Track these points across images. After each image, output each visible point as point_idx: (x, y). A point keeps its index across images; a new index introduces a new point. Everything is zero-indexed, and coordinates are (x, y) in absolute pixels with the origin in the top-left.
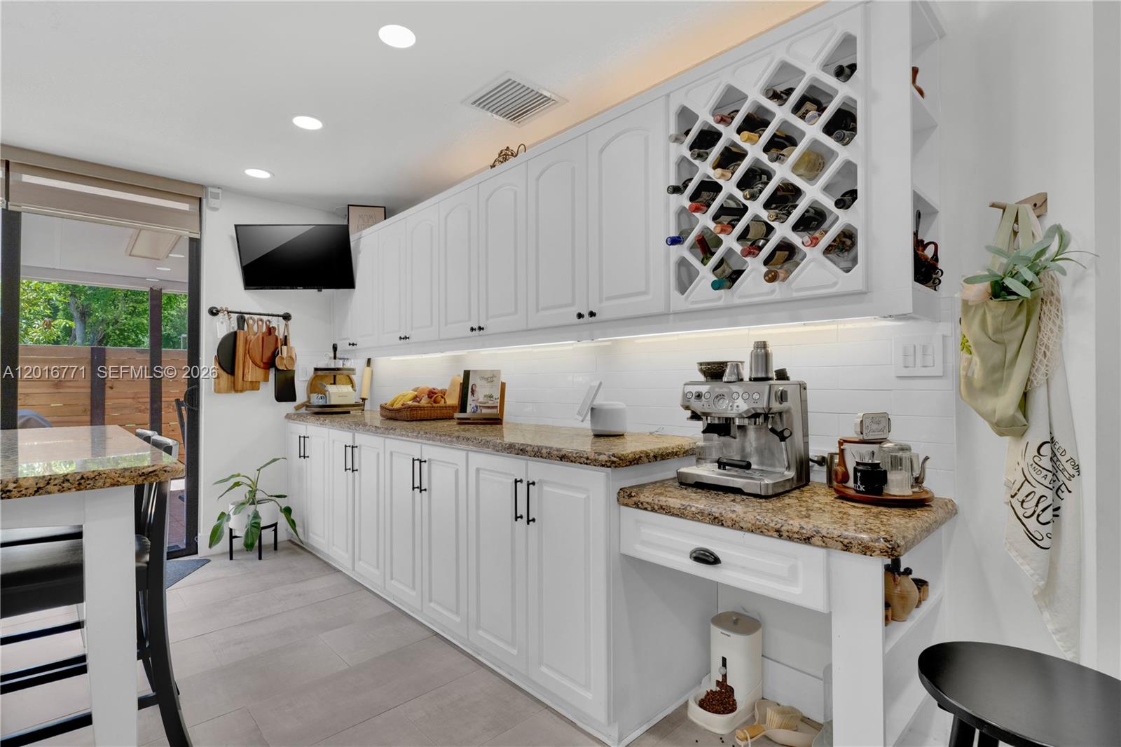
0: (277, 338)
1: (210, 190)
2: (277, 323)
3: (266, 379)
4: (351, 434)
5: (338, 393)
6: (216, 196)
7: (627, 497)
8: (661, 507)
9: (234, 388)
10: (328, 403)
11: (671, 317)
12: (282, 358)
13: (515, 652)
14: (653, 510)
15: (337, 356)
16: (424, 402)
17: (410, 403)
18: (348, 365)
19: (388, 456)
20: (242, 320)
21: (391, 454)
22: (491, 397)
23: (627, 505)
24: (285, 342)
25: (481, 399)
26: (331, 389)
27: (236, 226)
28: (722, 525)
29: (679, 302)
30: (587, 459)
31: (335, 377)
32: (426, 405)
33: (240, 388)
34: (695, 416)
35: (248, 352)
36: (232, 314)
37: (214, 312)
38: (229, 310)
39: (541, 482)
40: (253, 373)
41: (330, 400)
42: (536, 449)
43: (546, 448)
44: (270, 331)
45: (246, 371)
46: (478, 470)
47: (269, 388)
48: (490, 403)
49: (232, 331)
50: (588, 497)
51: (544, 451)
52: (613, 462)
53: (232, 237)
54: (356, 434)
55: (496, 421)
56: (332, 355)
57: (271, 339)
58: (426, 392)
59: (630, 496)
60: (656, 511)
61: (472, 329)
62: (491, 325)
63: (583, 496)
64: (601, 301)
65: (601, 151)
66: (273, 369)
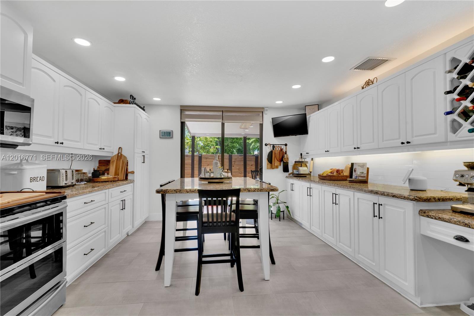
0: (283, 152)
1: (265, 109)
2: (283, 147)
3: (280, 165)
4: (309, 184)
5: (303, 170)
6: (267, 110)
7: (423, 213)
8: (439, 218)
9: (272, 168)
10: (299, 173)
11: (449, 143)
12: (285, 158)
13: (374, 264)
14: (435, 219)
15: (302, 157)
16: (335, 174)
17: (330, 174)
18: (306, 160)
19: (323, 192)
20: (274, 147)
21: (324, 191)
22: (363, 173)
23: (423, 216)
24: (286, 153)
25: (359, 174)
26: (300, 168)
27: (272, 118)
28: (470, 227)
29: (452, 137)
30: (404, 197)
31: (301, 164)
32: (336, 175)
33: (273, 168)
34: (461, 184)
35: (275, 156)
36: (271, 145)
37: (266, 145)
38: (270, 144)
39: (384, 204)
40: (276, 163)
41: (300, 172)
42: (382, 193)
43: (387, 192)
44: (282, 150)
45: (275, 162)
46: (358, 199)
47: (281, 168)
48: (362, 175)
49: (271, 150)
50: (405, 211)
51: (386, 193)
52: (416, 199)
53: (271, 122)
54: (311, 184)
55: (365, 182)
56: (301, 157)
57: (282, 152)
58: (336, 170)
59: (425, 213)
60: (437, 219)
61: (355, 148)
62: (362, 147)
63: (403, 211)
64: (413, 137)
65: (412, 79)
66: (282, 162)
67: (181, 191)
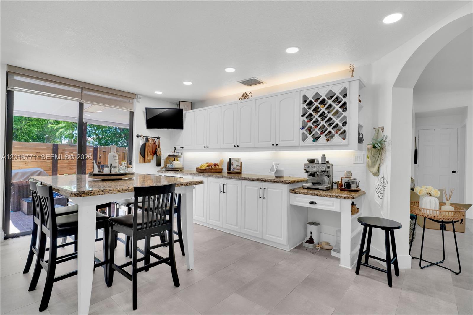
1: (139, 96)
2: (156, 140)
3: (153, 159)
5: (177, 164)
6: (140, 98)
8: (302, 193)
9: (144, 161)
10: (174, 167)
12: (158, 152)
13: (258, 233)
14: (300, 193)
15: (176, 151)
16: (213, 167)
17: (208, 167)
20: (147, 139)
21: (210, 182)
22: (238, 166)
23: (292, 193)
24: (159, 147)
26: (174, 162)
27: (146, 108)
28: (317, 195)
29: (302, 143)
30: (283, 182)
31: (175, 158)
33: (146, 162)
34: (307, 172)
35: (148, 150)
36: (144, 137)
37: (138, 136)
38: (144, 135)
39: (267, 188)
40: (149, 157)
42: (266, 180)
43: (270, 179)
44: (155, 143)
45: (148, 156)
46: (245, 186)
47: (154, 162)
48: (238, 168)
49: (144, 143)
50: (282, 191)
51: (269, 180)
52: (290, 182)
55: (239, 173)
56: (174, 151)
57: (154, 145)
58: (212, 164)
59: (293, 190)
60: (300, 194)
61: (235, 146)
62: (241, 145)
63: (281, 191)
64: (279, 141)
65: (280, 102)
66: (155, 155)
67: (110, 191)
